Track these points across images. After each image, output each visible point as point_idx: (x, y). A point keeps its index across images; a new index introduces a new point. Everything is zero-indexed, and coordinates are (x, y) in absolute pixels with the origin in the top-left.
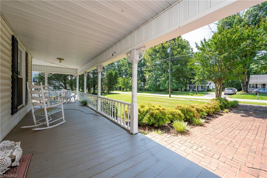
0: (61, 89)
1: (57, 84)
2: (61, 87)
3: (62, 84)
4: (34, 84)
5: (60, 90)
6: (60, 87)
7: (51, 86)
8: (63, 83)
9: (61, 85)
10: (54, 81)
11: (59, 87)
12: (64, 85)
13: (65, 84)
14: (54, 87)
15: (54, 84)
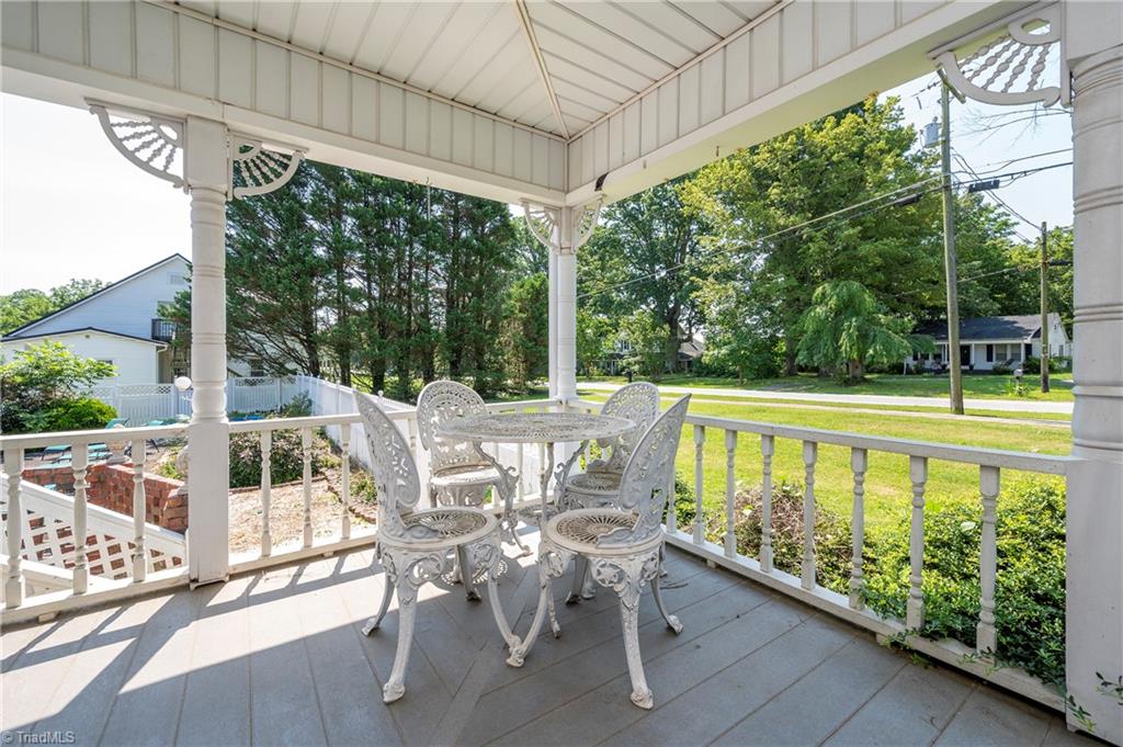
0: (294, 372)
1: (271, 350)
2: (291, 366)
3: (299, 347)
4: (158, 348)
5: (285, 378)
6: (287, 366)
7: (237, 357)
8: (302, 341)
9: (291, 354)
10: (255, 336)
11: (282, 365)
12: (306, 355)
13: (311, 344)
14: (253, 362)
15: (257, 347)
